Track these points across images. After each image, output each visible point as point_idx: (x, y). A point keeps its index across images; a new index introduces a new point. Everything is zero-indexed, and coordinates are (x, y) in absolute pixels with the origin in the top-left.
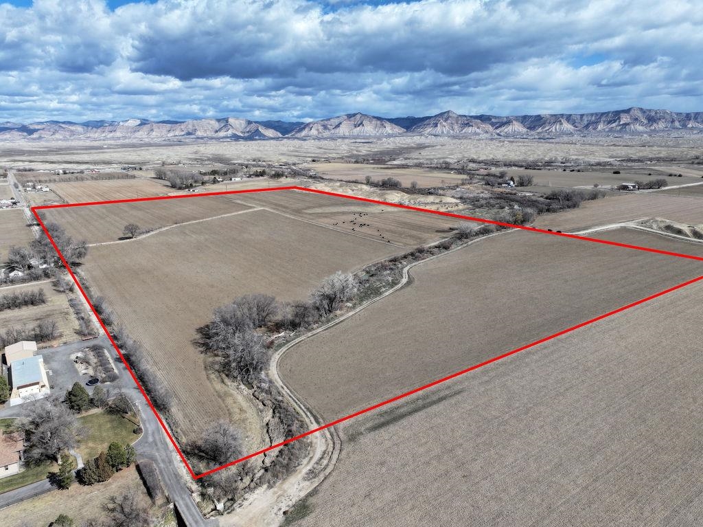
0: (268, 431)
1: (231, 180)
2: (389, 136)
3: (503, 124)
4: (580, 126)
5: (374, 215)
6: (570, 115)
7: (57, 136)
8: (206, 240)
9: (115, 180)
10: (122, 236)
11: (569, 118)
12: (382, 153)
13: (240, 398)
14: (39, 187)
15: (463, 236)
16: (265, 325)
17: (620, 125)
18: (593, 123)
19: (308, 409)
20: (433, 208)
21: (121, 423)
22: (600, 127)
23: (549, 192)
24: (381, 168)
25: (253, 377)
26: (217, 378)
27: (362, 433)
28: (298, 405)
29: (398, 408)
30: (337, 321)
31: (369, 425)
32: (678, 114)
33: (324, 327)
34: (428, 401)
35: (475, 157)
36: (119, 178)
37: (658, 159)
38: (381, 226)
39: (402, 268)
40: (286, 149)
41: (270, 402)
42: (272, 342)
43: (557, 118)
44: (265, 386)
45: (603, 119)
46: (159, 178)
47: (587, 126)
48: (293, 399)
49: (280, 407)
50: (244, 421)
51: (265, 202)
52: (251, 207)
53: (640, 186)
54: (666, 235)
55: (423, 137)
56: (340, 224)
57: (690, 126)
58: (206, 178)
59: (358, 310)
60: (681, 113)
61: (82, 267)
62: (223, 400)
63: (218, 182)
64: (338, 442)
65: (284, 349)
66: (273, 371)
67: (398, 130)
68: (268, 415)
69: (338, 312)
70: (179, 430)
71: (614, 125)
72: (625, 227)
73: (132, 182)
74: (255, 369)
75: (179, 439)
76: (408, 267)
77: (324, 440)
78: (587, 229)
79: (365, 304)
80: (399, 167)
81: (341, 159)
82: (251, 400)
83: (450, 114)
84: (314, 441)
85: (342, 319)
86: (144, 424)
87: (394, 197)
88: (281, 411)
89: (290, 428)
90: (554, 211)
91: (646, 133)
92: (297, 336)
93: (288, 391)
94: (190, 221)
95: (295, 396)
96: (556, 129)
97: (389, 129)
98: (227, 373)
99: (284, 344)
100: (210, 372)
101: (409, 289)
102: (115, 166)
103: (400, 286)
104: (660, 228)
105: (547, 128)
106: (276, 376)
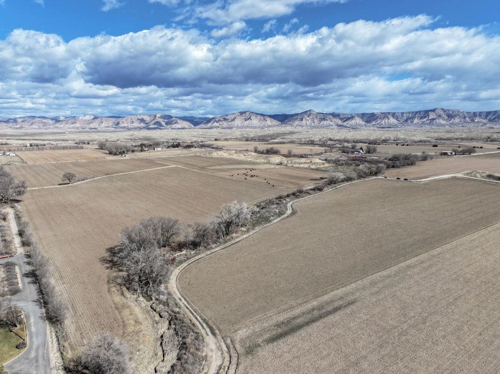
0: (161, 344)
1: (154, 149)
2: (269, 126)
3: (348, 119)
4: (402, 121)
5: (261, 170)
6: (395, 113)
7: (34, 126)
8: (128, 185)
9: (68, 150)
10: (62, 182)
11: (393, 115)
12: (265, 136)
13: (137, 310)
14: (8, 153)
15: (332, 182)
16: (169, 245)
17: (429, 120)
18: (411, 118)
19: (204, 320)
20: (306, 166)
21: (6, 338)
22: (416, 121)
23: (390, 156)
24: (265, 144)
25: (152, 289)
26: (118, 291)
27: (259, 345)
28: (195, 316)
29: (294, 318)
30: (233, 242)
31: (267, 336)
32: (468, 113)
33: (221, 247)
34: (324, 311)
35: (332, 137)
36: (70, 149)
37: (462, 139)
38: (267, 176)
39: (286, 204)
40: (196, 133)
41: (167, 314)
42: (174, 260)
43: (385, 115)
44: (163, 298)
45: (417, 115)
46: (101, 149)
47: (406, 121)
48: (190, 311)
49: (176, 319)
50: (137, 333)
51: (179, 162)
52: (167, 165)
53: (456, 152)
54: (489, 181)
55: (293, 127)
56: (235, 175)
57: (476, 120)
58: (136, 149)
59: (251, 233)
60: (470, 112)
61: (21, 203)
62: (120, 312)
63: (145, 151)
64: (234, 355)
65: (185, 265)
66: (173, 284)
67: (275, 122)
68: (163, 327)
69: (234, 235)
70: (66, 344)
71: (425, 120)
72: (455, 177)
73: (80, 151)
74: (154, 282)
75: (64, 353)
76: (291, 203)
77: (219, 353)
78: (427, 178)
79: (257, 229)
80: (277, 143)
81: (237, 139)
82: (148, 312)
83: (312, 112)
84: (210, 354)
85: (237, 240)
86: (31, 338)
87: (276, 159)
88: (177, 322)
89: (185, 340)
90: (398, 167)
91: (447, 125)
92: (197, 254)
93: (186, 303)
94: (118, 173)
95: (192, 307)
96: (385, 123)
97: (269, 122)
98: (128, 286)
99: (185, 261)
100: (113, 285)
101: (294, 218)
102: (70, 142)
103: (285, 215)
104: (483, 177)
105: (379, 122)
106: (175, 289)
